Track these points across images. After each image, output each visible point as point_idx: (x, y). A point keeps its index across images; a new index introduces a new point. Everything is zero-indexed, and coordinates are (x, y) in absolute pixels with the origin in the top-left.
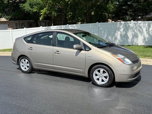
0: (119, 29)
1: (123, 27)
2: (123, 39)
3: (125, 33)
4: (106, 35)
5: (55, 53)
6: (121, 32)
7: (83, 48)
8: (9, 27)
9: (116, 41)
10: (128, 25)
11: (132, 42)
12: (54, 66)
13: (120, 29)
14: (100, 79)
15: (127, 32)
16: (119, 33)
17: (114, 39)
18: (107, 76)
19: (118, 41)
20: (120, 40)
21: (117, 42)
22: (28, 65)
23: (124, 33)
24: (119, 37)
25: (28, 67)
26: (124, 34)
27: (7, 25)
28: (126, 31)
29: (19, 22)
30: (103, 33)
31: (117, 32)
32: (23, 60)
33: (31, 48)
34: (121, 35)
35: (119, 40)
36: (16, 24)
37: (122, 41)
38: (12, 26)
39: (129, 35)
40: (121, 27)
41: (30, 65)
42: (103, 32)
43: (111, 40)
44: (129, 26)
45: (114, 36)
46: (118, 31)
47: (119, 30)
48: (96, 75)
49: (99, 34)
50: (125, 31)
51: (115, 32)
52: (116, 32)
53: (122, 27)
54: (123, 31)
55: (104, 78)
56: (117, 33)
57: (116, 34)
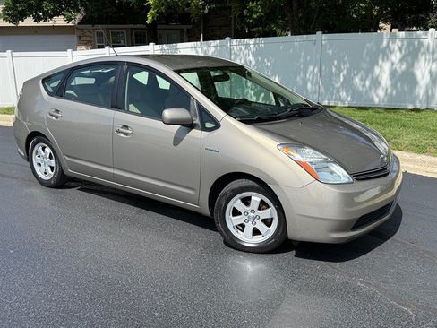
0: (386, 53)
1: (400, 49)
2: (399, 85)
3: (407, 68)
4: (345, 72)
5: (118, 132)
6: (393, 64)
7: (197, 121)
8: (79, 44)
9: (375, 92)
10: (416, 43)
11: (429, 98)
12: (116, 172)
13: (391, 52)
14: (249, 228)
15: (412, 65)
16: (387, 67)
17: (370, 87)
18: (272, 219)
19: (381, 92)
20: (389, 90)
21: (377, 96)
22: (53, 162)
23: (404, 67)
24: (385, 80)
25: (52, 168)
26: (403, 72)
27: (75, 38)
28: (410, 59)
29: (108, 30)
30: (336, 67)
31: (380, 62)
32: (39, 148)
33: (57, 111)
34: (393, 74)
35: (387, 90)
36: (100, 35)
37: (394, 93)
38: (88, 39)
39: (418, 74)
40: (395, 46)
41: (56, 163)
42: (335, 62)
43: (361, 88)
44: (421, 44)
45: (370, 76)
46: (383, 60)
47: (388, 59)
48: (236, 213)
49: (324, 68)
50: (407, 63)
51: (374, 62)
52: (378, 64)
53: (396, 48)
54: (401, 60)
55: (263, 224)
56: (381, 67)
57: (377, 70)
